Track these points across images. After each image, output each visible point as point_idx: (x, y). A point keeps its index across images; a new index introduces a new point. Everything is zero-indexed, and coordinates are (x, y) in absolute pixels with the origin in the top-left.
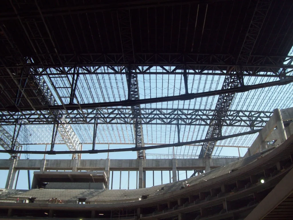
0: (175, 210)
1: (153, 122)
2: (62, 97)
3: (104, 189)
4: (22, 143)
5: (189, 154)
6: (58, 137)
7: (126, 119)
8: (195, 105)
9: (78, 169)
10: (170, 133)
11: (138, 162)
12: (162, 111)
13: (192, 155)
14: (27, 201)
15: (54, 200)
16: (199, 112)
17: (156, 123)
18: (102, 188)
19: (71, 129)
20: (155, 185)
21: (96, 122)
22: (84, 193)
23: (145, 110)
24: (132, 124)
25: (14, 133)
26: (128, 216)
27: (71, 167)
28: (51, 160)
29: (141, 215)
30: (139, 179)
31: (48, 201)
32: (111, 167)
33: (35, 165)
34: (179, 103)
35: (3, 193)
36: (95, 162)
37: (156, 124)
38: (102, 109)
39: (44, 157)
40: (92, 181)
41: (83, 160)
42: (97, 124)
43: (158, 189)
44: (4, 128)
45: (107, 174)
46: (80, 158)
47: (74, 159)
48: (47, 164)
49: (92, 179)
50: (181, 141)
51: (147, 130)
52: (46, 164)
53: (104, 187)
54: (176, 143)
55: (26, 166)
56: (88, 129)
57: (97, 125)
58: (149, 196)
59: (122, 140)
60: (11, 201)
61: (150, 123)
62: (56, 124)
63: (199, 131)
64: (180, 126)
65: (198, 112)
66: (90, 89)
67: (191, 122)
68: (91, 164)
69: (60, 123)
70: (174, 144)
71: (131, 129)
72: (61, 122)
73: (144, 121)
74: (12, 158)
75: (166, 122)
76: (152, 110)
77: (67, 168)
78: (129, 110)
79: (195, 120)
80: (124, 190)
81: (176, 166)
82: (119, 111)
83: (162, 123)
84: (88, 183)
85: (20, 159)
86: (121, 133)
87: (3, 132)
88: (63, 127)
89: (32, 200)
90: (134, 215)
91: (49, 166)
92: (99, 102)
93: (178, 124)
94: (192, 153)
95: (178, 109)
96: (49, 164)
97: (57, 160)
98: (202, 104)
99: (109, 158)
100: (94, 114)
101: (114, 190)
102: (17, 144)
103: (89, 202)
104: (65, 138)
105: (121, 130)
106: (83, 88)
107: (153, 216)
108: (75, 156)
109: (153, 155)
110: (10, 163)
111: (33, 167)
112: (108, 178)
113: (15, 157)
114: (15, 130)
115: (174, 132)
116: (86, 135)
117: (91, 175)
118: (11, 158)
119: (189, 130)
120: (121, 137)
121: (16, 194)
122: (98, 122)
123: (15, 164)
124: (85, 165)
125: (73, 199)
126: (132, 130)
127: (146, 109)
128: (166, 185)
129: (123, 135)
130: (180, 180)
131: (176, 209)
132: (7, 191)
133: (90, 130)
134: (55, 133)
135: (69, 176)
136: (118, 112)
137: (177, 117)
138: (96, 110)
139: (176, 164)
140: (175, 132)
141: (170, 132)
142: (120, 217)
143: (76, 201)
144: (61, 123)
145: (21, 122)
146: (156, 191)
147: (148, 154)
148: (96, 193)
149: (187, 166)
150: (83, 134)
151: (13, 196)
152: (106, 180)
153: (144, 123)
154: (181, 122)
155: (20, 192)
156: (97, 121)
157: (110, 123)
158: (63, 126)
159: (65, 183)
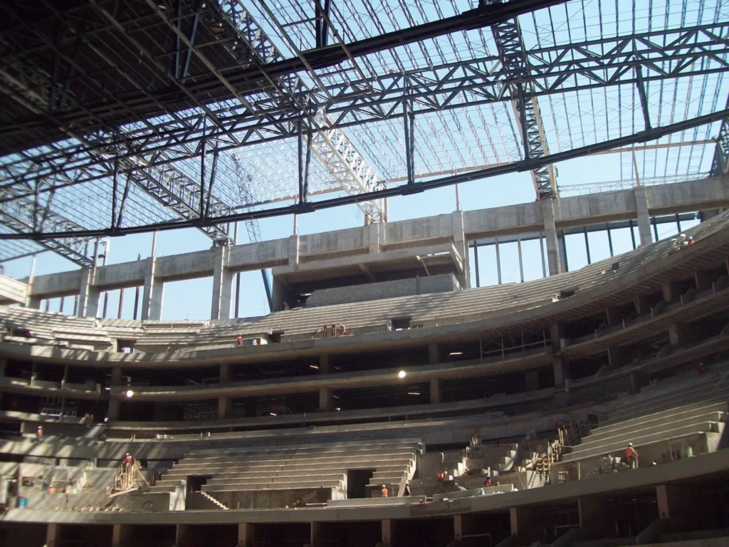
0: (656, 314)
1: (566, 84)
2: (285, 25)
3: (457, 289)
4: (235, 205)
5: (679, 173)
6: (315, 166)
7: (489, 89)
8: (684, 13)
9: (384, 248)
10: (620, 115)
11: (541, 210)
12: (586, 50)
13: (688, 175)
14: (264, 342)
15: (328, 332)
16: (700, 33)
17: (575, 86)
18: (450, 288)
19: (350, 145)
20: (592, 262)
21: (408, 110)
22: (403, 304)
23: (539, 55)
24: (507, 98)
25: (203, 175)
26: (527, 348)
27: (364, 246)
28: (313, 236)
29: (562, 342)
30: (549, 253)
31: (314, 334)
32: (468, 232)
33: (273, 255)
34: (634, 16)
35: (203, 330)
36: (425, 225)
37: (577, 88)
38: (421, 72)
39: (295, 232)
40: (422, 273)
41: (395, 223)
42: (412, 115)
43: (602, 270)
44: (181, 171)
45: (460, 250)
46: (386, 220)
47: (369, 223)
48: (304, 248)
49: (423, 269)
50: (654, 125)
51: (554, 114)
52: (300, 246)
53: (458, 285)
54: (639, 133)
55: (254, 260)
56: (394, 138)
57: (412, 118)
58: (578, 289)
59: (487, 155)
60: (222, 347)
61: (559, 87)
62: (304, 133)
63: (702, 96)
64: (645, 83)
65: (694, 36)
66: (375, 15)
67: (679, 68)
68: (414, 232)
69: (315, 131)
70: (633, 135)
71: (510, 120)
72: (316, 125)
73: (540, 86)
74: (217, 245)
75: (603, 78)
76: (560, 52)
77: (354, 251)
78: (495, 62)
79: (691, 58)
80: (510, 285)
81: (646, 205)
82: (467, 70)
83: (594, 82)
84: (414, 280)
85: (238, 243)
86: (482, 134)
87: (181, 181)
88: (326, 140)
89: (274, 338)
90: (543, 344)
91: (309, 253)
92: (398, 29)
93: (639, 81)
94: (688, 169)
95: (633, 36)
96: (309, 246)
97: (327, 233)
98: (705, 7)
99: (460, 209)
100: (399, 90)
101: (484, 289)
102: (224, 210)
103: (421, 325)
104: (335, 170)
105: (483, 127)
106: (356, 17)
107: (597, 339)
108: (372, 216)
109: (578, 189)
110: (214, 257)
111: (270, 259)
112: (466, 261)
113: (222, 242)
114: (203, 167)
115: (631, 111)
116: (391, 156)
117: (418, 257)
118: (214, 246)
119: (675, 99)
120: (484, 148)
121: (235, 328)
122: (414, 110)
123: (225, 259)
124: (401, 235)
125: (379, 323)
126: (512, 121)
127: (541, 50)
128: (624, 257)
129: (490, 139)
130: (660, 238)
131: (661, 311)
132: (213, 325)
133: (399, 139)
134: (304, 158)
135: (363, 267)
136: (465, 73)
137: (633, 58)
138: (402, 78)
139: (647, 201)
140: (633, 110)
141: (620, 112)
142: (506, 352)
143: (385, 326)
144: (318, 129)
145: (217, 145)
146: (597, 274)
147: (566, 188)
148: (436, 302)
149: (679, 202)
150: (383, 153)
151: (226, 333)
152: (461, 265)
153: (540, 91)
154: (648, 73)
155: (246, 324)
156: (411, 109)
157: (446, 106)
158: (323, 136)
159: (353, 286)
